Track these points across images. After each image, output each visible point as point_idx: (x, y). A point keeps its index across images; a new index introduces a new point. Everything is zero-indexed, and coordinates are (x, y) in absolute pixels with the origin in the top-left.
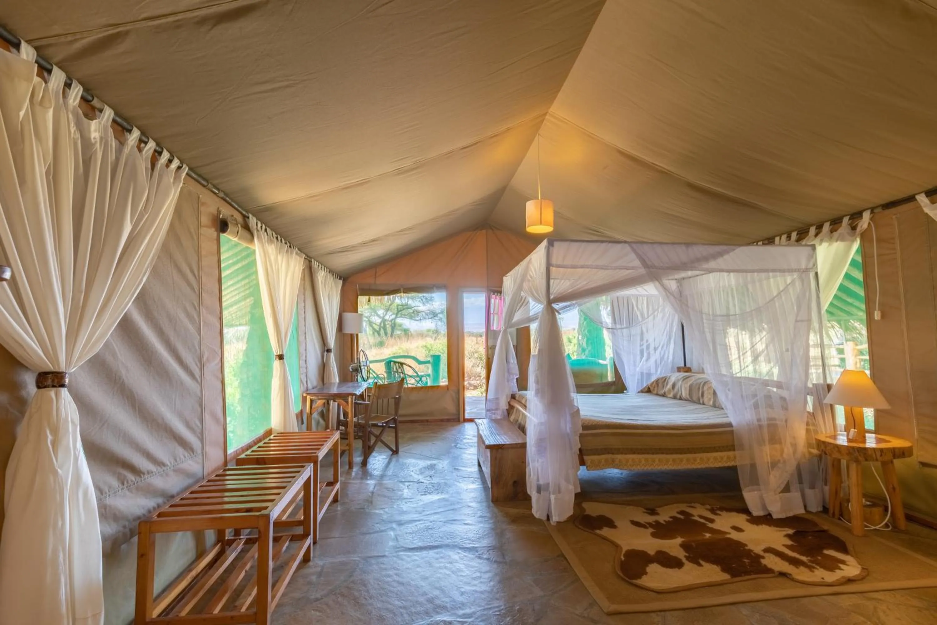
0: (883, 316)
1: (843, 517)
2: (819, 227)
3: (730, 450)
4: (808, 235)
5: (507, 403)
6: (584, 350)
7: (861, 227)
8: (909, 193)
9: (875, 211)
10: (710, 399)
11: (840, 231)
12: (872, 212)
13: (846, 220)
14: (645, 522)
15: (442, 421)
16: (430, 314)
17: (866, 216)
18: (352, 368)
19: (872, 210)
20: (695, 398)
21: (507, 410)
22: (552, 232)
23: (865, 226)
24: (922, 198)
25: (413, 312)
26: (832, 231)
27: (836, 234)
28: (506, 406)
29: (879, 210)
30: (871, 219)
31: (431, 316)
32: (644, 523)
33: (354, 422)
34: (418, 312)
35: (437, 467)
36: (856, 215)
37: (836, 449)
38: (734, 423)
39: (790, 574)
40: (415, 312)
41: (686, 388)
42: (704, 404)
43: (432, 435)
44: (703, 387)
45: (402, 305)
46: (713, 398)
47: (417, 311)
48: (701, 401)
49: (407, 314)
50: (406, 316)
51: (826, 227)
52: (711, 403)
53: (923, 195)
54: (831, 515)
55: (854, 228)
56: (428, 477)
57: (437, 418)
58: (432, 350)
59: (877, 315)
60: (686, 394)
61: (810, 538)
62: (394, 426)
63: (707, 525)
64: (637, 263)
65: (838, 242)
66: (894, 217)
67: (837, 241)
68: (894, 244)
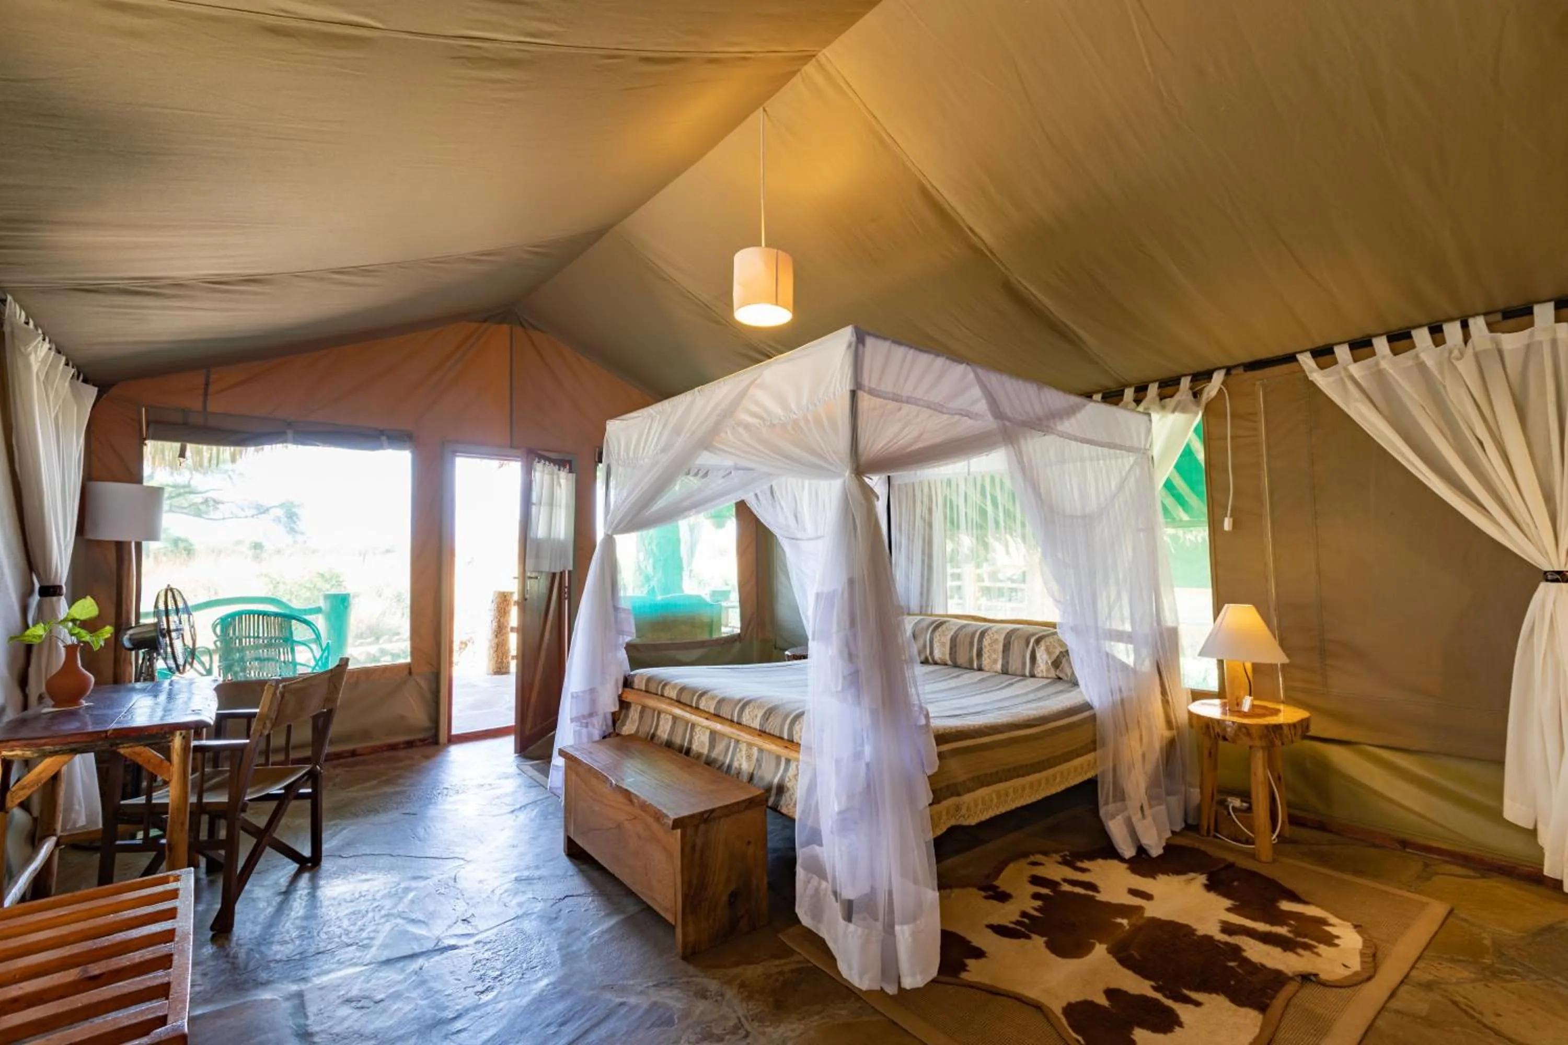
0: (1235, 525)
1: (1220, 834)
2: (1141, 390)
3: (1090, 751)
4: (1122, 400)
5: (617, 699)
6: (648, 579)
7: (1208, 393)
8: (1290, 351)
9: (1234, 372)
10: (995, 661)
11: (1177, 397)
12: (1228, 373)
13: (1185, 383)
14: (1012, 923)
15: (393, 747)
16: (249, 508)
17: (1218, 377)
18: (130, 639)
19: (1229, 370)
20: (962, 659)
21: (613, 714)
22: (787, 325)
23: (1214, 393)
24: (1305, 359)
25: (206, 501)
26: (1162, 397)
27: (1171, 402)
28: (615, 706)
29: (1240, 370)
30: (1224, 383)
31: (254, 512)
32: (1012, 926)
33: (192, 804)
34: (218, 503)
35: (462, 884)
36: (1202, 377)
37: (1244, 730)
38: (1096, 704)
39: (1316, 975)
40: (211, 503)
41: (943, 644)
42: (980, 669)
43: (388, 789)
44: (980, 640)
45: (174, 486)
46: (1003, 658)
47: (215, 501)
48: (975, 666)
49: (186, 505)
50: (185, 511)
51: (1153, 390)
52: (999, 667)
53: (1308, 354)
54: (1205, 833)
55: (1196, 395)
56: (460, 923)
57: (378, 743)
58: (284, 583)
59: (1227, 524)
60: (943, 654)
61: (1236, 884)
62: (310, 790)
63: (1097, 899)
64: (982, 406)
65: (1176, 414)
66: (1258, 383)
67: (1173, 411)
68: (1255, 422)
